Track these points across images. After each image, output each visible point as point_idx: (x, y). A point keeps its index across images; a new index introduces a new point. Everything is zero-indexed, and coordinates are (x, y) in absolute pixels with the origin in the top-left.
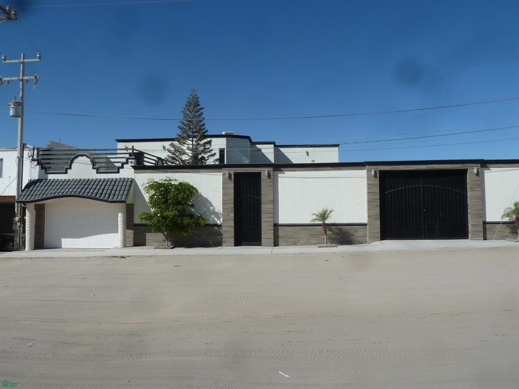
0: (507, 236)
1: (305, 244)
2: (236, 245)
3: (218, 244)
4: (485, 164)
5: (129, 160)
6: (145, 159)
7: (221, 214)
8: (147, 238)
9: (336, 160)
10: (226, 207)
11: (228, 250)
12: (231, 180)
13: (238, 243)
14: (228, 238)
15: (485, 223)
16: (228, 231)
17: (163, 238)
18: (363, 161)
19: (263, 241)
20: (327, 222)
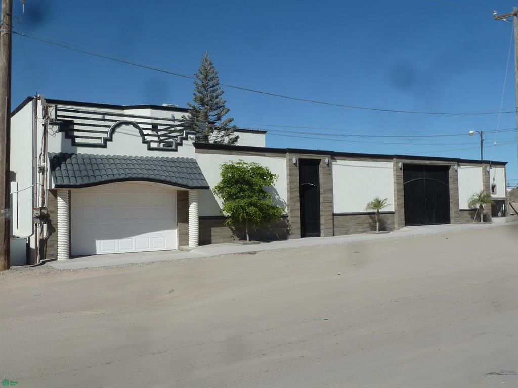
2: (303, 236)
3: (284, 237)
5: (189, 136)
7: (285, 203)
8: (212, 234)
11: (296, 243)
12: (297, 166)
14: (295, 229)
17: (231, 233)
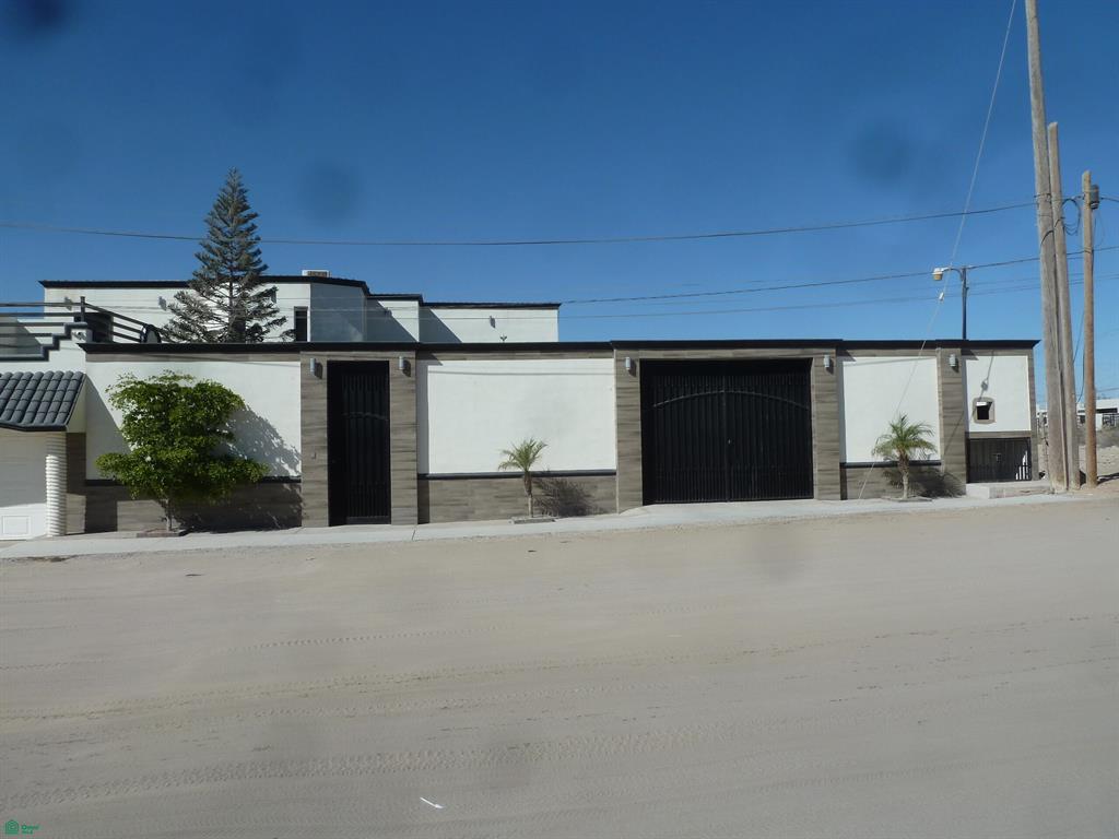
0: (884, 491)
1: (486, 517)
2: (332, 523)
3: (292, 521)
4: (844, 348)
5: (73, 331)
6: (116, 329)
7: (297, 454)
8: (119, 514)
9: (552, 337)
10: (308, 439)
11: (317, 535)
12: (321, 377)
13: (337, 517)
14: (313, 507)
15: (843, 466)
16: (315, 492)
17: (162, 512)
18: (608, 340)
19: (394, 512)
20: (533, 468)
